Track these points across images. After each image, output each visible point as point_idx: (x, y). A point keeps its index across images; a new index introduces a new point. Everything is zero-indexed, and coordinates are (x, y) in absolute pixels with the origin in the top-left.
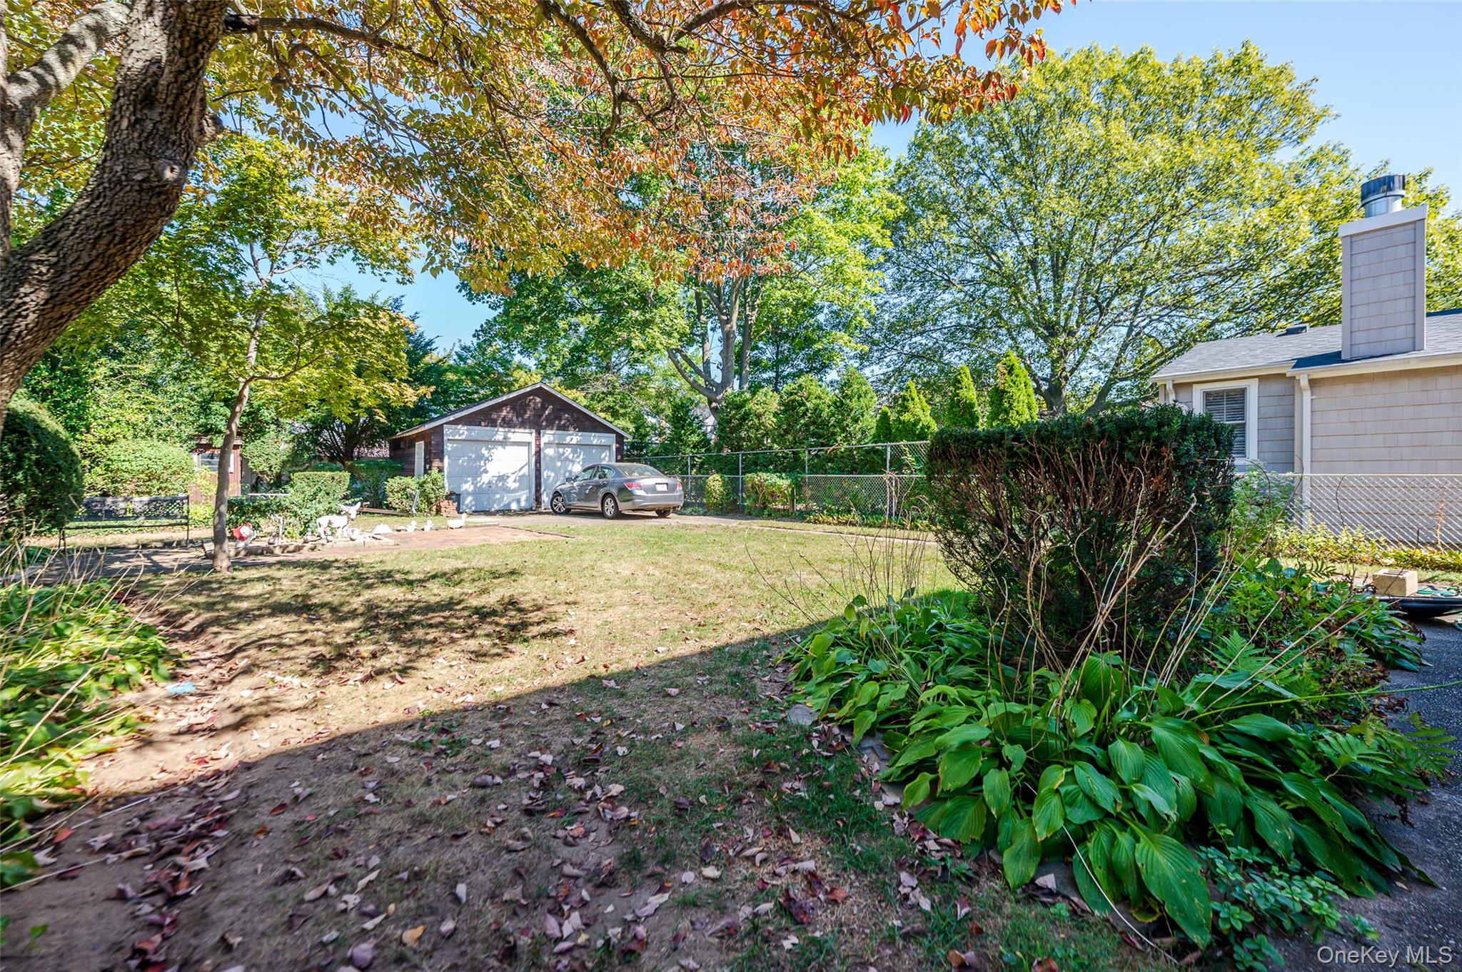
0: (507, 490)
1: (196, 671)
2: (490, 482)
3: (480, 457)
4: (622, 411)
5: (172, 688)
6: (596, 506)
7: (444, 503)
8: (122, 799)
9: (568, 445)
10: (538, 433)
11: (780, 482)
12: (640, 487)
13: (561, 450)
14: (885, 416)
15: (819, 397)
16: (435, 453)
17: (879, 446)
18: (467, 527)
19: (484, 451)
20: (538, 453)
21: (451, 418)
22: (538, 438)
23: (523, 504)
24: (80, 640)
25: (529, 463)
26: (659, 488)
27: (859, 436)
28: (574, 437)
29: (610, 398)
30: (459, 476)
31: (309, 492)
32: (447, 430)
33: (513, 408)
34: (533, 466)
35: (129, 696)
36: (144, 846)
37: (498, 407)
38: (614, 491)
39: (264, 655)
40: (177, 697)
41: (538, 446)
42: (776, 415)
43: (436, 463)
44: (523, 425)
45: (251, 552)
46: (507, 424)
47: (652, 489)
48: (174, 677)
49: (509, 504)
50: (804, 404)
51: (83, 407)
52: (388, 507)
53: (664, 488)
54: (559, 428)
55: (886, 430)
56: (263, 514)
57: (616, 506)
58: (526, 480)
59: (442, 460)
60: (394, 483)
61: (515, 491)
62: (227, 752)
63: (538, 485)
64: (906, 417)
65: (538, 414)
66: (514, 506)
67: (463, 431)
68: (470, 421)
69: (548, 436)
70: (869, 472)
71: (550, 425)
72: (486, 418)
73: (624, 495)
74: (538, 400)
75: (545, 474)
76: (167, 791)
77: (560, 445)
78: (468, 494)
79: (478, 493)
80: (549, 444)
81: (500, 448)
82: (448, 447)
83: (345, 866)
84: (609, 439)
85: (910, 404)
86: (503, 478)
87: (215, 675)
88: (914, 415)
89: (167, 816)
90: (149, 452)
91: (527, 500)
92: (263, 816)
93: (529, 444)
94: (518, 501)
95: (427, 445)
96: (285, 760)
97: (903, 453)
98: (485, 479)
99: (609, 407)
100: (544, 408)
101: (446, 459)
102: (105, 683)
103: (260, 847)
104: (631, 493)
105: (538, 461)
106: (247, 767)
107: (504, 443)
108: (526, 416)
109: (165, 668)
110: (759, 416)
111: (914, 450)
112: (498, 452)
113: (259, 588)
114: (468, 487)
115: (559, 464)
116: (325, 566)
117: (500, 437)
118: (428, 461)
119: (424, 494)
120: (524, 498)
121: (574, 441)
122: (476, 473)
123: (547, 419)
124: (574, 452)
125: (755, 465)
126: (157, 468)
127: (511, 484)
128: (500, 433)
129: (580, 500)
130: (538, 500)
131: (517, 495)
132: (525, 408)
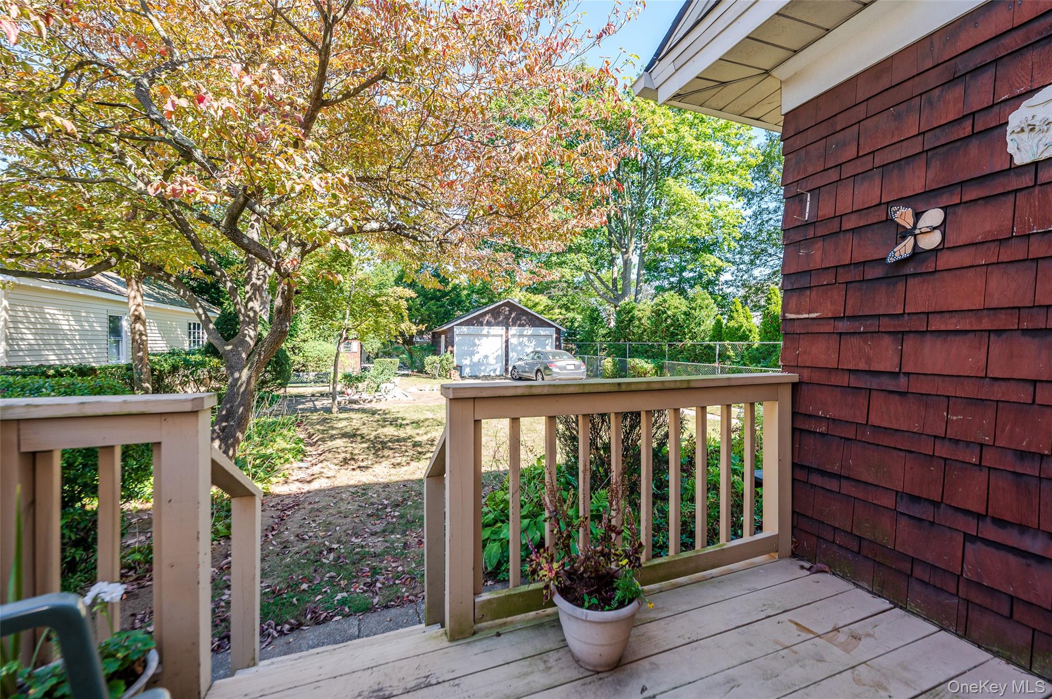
0: (489, 364)
1: (310, 459)
2: (479, 359)
3: (475, 345)
4: (572, 307)
5: (301, 465)
6: (533, 377)
7: (453, 372)
8: (278, 496)
9: (526, 336)
10: (507, 329)
11: (646, 366)
12: (557, 367)
13: (521, 339)
14: (719, 323)
15: (676, 308)
16: (450, 343)
17: (712, 343)
19: (477, 341)
20: (507, 341)
21: (458, 322)
22: (507, 332)
23: (497, 372)
24: (281, 443)
25: (501, 348)
26: (569, 367)
27: (703, 335)
28: (529, 331)
29: (565, 299)
30: (464, 355)
31: (380, 369)
32: (457, 330)
33: (493, 315)
34: (504, 349)
35: (287, 466)
36: (280, 507)
37: (484, 314)
38: (542, 369)
39: (330, 455)
40: (300, 468)
41: (507, 337)
42: (649, 318)
43: (450, 348)
44: (498, 324)
45: (352, 402)
46: (489, 324)
47: (564, 368)
48: (302, 461)
50: (665, 312)
51: (296, 325)
52: (426, 373)
53: (572, 367)
54: (520, 326)
55: (718, 333)
56: (360, 381)
57: (543, 378)
58: (499, 358)
59: (453, 346)
60: (429, 359)
61: (493, 364)
62: (306, 488)
63: (507, 361)
64: (732, 324)
65: (507, 318)
66: (492, 374)
67: (465, 329)
68: (468, 323)
69: (513, 330)
70: (706, 361)
71: (514, 324)
72: (477, 321)
73: (547, 372)
74: (507, 309)
75: (511, 355)
76: (289, 496)
77: (520, 336)
78: (466, 365)
79: (473, 365)
80: (514, 336)
81: (485, 339)
82: (456, 339)
83: (317, 519)
84: (551, 331)
85: (735, 315)
86: (486, 357)
87: (314, 462)
88: (737, 322)
89: (287, 501)
90: (319, 347)
91: (500, 370)
92: (306, 505)
93: (501, 336)
94: (495, 370)
95: (446, 337)
96: (318, 492)
97: (727, 349)
98: (477, 357)
99: (564, 305)
100: (510, 314)
101: (455, 346)
102: (282, 460)
103: (302, 511)
104: (551, 370)
105: (507, 347)
106: (309, 492)
107: (488, 335)
108: (500, 319)
109: (300, 457)
110: (640, 319)
111: (734, 348)
112: (484, 341)
113: (344, 423)
114: (466, 362)
115: (520, 348)
116: (374, 413)
117: (485, 332)
118: (446, 347)
119: (442, 366)
120: (498, 369)
121: (530, 332)
122: (472, 354)
123: (513, 320)
124: (529, 340)
125: (635, 353)
126: (322, 355)
127: (491, 360)
128: (485, 330)
129: (526, 372)
130: (506, 370)
131: (495, 367)
132: (499, 314)
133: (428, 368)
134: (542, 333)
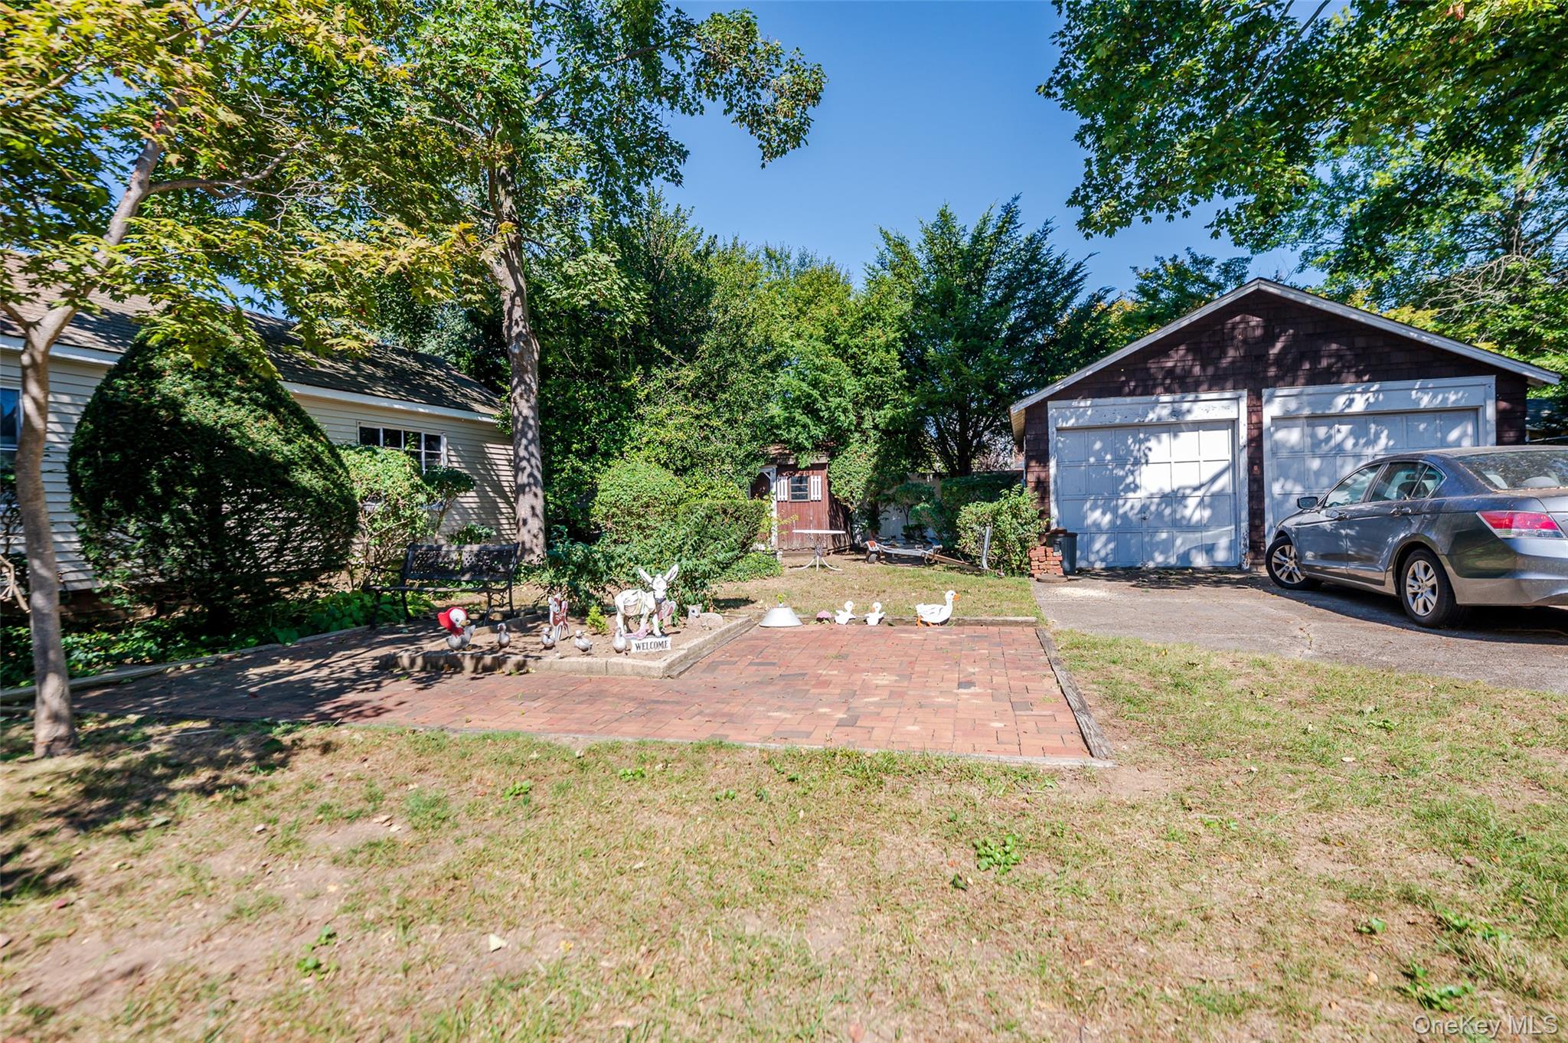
0: (1181, 525)
2: (1144, 508)
6: (1381, 578)
7: (1038, 552)
9: (1342, 417)
10: (1256, 397)
13: (1322, 432)
16: (1035, 455)
18: (960, 623)
19: (1131, 446)
20: (1256, 442)
21: (1064, 384)
22: (1255, 410)
23: (1221, 556)
25: (1233, 465)
28: (1358, 397)
32: (1055, 410)
33: (1195, 349)
34: (1243, 473)
37: (1161, 348)
38: (1438, 540)
41: (1257, 427)
43: (1033, 473)
44: (1217, 382)
46: (1181, 383)
49: (1185, 556)
54: (1314, 379)
57: (1445, 588)
58: (1226, 507)
59: (1045, 466)
60: (967, 514)
61: (1200, 527)
63: (1256, 511)
65: (1256, 352)
66: (1200, 561)
67: (1085, 409)
68: (1101, 387)
69: (1282, 400)
71: (1287, 373)
72: (1132, 377)
74: (1255, 321)
75: (1273, 487)
77: (1314, 419)
78: (1098, 528)
79: (1121, 530)
80: (1286, 420)
81: (1165, 437)
82: (1058, 442)
84: (1482, 394)
86: (1175, 498)
91: (1232, 546)
93: (1232, 424)
94: (1209, 550)
98: (1133, 501)
99: (1513, 333)
100: (1270, 338)
101: (1052, 463)
104: (1507, 548)
105: (1256, 459)
107: (1175, 426)
108: (1225, 362)
112: (1160, 448)
114: (1097, 516)
115: (1316, 464)
117: (1162, 412)
119: (1000, 534)
120: (1224, 542)
121: (1359, 406)
122: (1112, 491)
123: (1279, 359)
124: (1358, 432)
127: (1192, 511)
128: (1162, 406)
129: (1344, 558)
130: (1255, 546)
131: (1207, 536)
132: (1224, 342)
133: (967, 542)
134: (1425, 401)
